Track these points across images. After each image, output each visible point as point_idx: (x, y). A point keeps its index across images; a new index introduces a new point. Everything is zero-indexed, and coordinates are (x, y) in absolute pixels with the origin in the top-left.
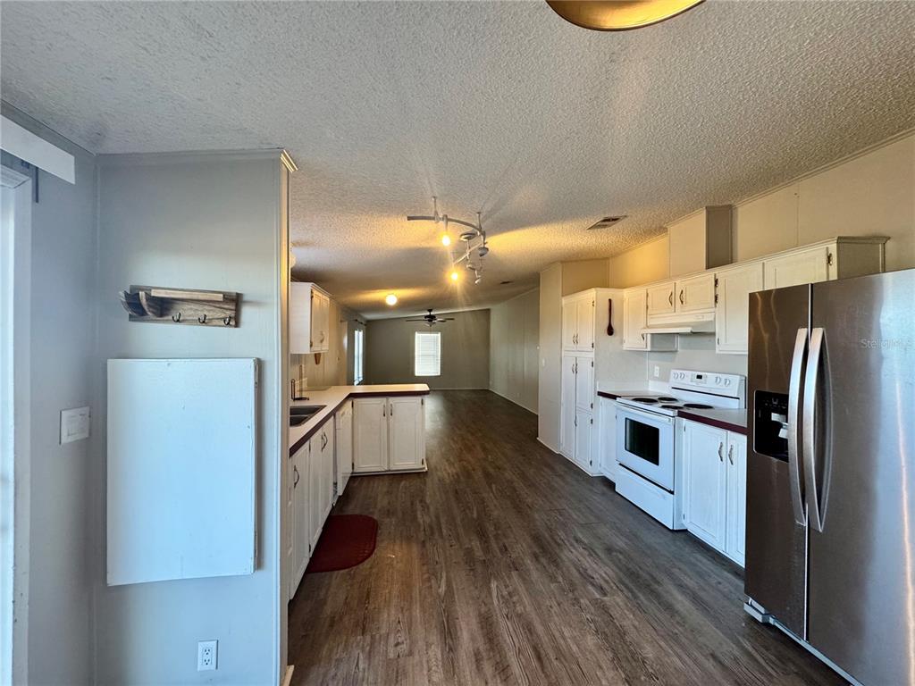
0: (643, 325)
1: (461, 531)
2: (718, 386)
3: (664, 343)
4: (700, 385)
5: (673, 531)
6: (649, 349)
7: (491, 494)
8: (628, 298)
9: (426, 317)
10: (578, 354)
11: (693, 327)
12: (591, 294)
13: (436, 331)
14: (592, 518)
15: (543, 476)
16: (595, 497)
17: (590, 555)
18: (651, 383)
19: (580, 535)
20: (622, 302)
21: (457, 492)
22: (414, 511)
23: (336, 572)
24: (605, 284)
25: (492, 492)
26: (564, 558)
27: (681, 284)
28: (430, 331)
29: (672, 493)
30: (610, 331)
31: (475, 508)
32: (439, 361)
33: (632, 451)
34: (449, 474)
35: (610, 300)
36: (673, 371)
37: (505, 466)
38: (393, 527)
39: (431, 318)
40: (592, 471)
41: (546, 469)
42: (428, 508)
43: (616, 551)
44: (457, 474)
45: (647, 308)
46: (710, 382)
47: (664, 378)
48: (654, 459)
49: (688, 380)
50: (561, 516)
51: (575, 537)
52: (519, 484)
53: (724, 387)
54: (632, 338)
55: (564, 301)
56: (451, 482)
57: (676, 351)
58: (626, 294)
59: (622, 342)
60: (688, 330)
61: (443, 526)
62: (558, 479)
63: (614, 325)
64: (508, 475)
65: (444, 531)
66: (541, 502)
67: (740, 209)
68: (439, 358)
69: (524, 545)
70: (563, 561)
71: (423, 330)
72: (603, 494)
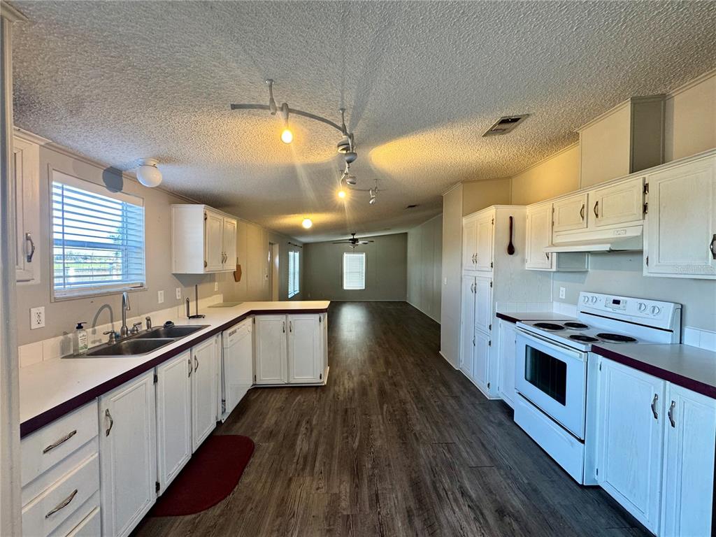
0: (547, 242)
1: (335, 467)
2: (641, 315)
3: (572, 262)
4: (618, 311)
5: (582, 486)
6: (554, 269)
7: (380, 417)
8: (531, 215)
9: (350, 240)
10: (477, 274)
11: (611, 244)
12: (491, 212)
13: (360, 252)
14: (484, 458)
15: (439, 398)
16: (491, 428)
17: (476, 519)
18: (555, 304)
19: (467, 485)
20: (524, 219)
21: (346, 411)
22: (296, 435)
23: (181, 517)
24: (508, 202)
25: (382, 414)
26: (443, 521)
27: (594, 195)
28: (354, 252)
29: (583, 442)
30: (511, 250)
31: (358, 434)
32: (364, 277)
33: (533, 381)
34: (345, 389)
35: (511, 218)
36: (582, 294)
37: (402, 382)
38: (267, 455)
39: (354, 241)
40: (490, 394)
41: (443, 389)
42: (312, 431)
43: (511, 515)
44: (353, 390)
45: (553, 225)
46: (630, 308)
47: (572, 300)
48: (561, 398)
49: (602, 304)
50: (449, 451)
51: (461, 487)
52: (411, 406)
53: (652, 316)
54: (534, 257)
55: (465, 221)
56: (345, 399)
57: (587, 272)
58: (529, 210)
59: (524, 261)
60: (606, 247)
61: (319, 458)
62: (452, 401)
63: (516, 244)
64: (404, 393)
65: (317, 464)
66: (430, 431)
67: (676, 99)
68: (364, 275)
69: (399, 494)
70: (440, 525)
71: (349, 251)
72: (500, 424)
